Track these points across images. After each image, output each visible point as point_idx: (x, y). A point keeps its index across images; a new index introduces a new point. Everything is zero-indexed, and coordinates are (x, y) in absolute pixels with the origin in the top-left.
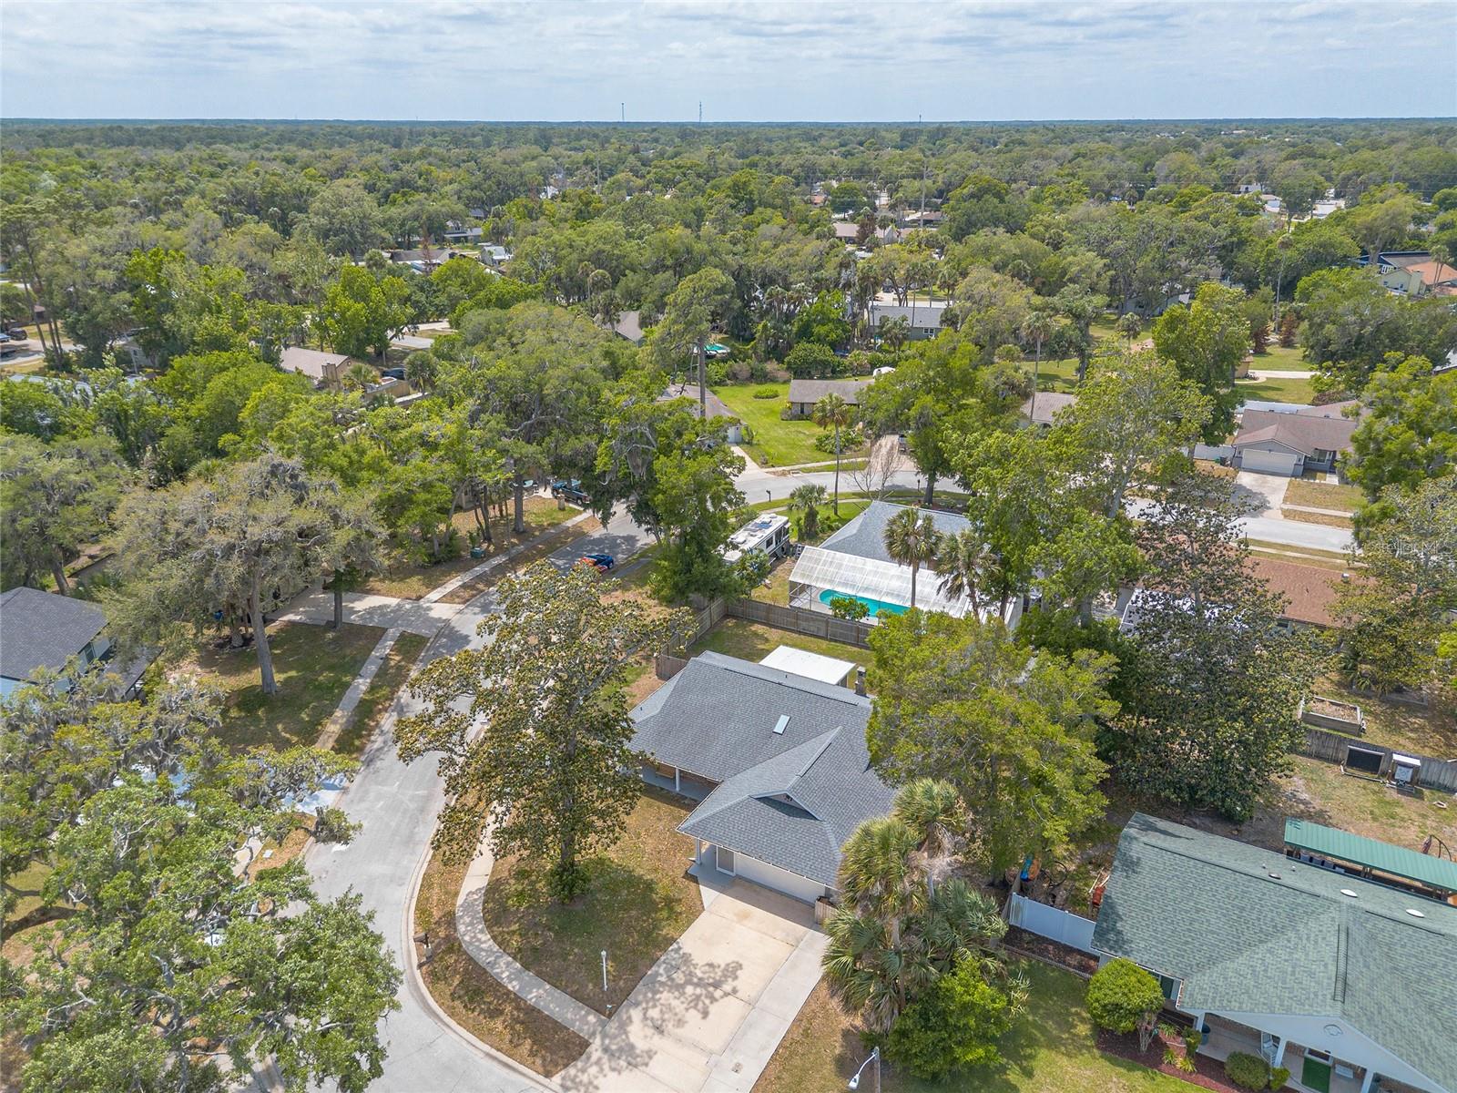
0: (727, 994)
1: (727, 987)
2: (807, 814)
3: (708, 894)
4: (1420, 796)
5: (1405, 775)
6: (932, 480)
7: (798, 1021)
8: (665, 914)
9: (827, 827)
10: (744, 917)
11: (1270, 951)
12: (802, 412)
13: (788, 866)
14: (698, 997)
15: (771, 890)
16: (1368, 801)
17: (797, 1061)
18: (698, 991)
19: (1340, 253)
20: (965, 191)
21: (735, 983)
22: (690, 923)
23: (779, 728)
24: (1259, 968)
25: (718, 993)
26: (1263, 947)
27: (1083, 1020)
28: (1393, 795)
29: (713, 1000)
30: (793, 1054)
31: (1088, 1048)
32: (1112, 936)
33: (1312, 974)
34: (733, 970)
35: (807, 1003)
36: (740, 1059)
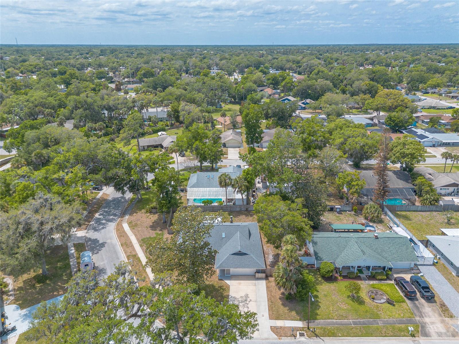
0: (249, 302)
1: (249, 300)
2: (245, 254)
3: (228, 282)
4: (342, 214)
5: (338, 210)
6: (201, 163)
7: (268, 300)
8: (222, 290)
9: (252, 255)
10: (240, 284)
11: (347, 250)
12: (144, 148)
13: (247, 267)
14: (244, 305)
15: (241, 275)
16: (334, 217)
17: (274, 308)
18: (243, 304)
19: (253, 88)
20: (142, 72)
21: (250, 298)
22: (229, 290)
23: (224, 236)
24: (347, 254)
25: (248, 302)
26: (345, 250)
27: (319, 278)
28: (338, 215)
29: (248, 304)
30: (272, 307)
31: (323, 282)
32: (319, 258)
33: (357, 252)
34: (247, 296)
35: (267, 296)
36: (262, 313)
